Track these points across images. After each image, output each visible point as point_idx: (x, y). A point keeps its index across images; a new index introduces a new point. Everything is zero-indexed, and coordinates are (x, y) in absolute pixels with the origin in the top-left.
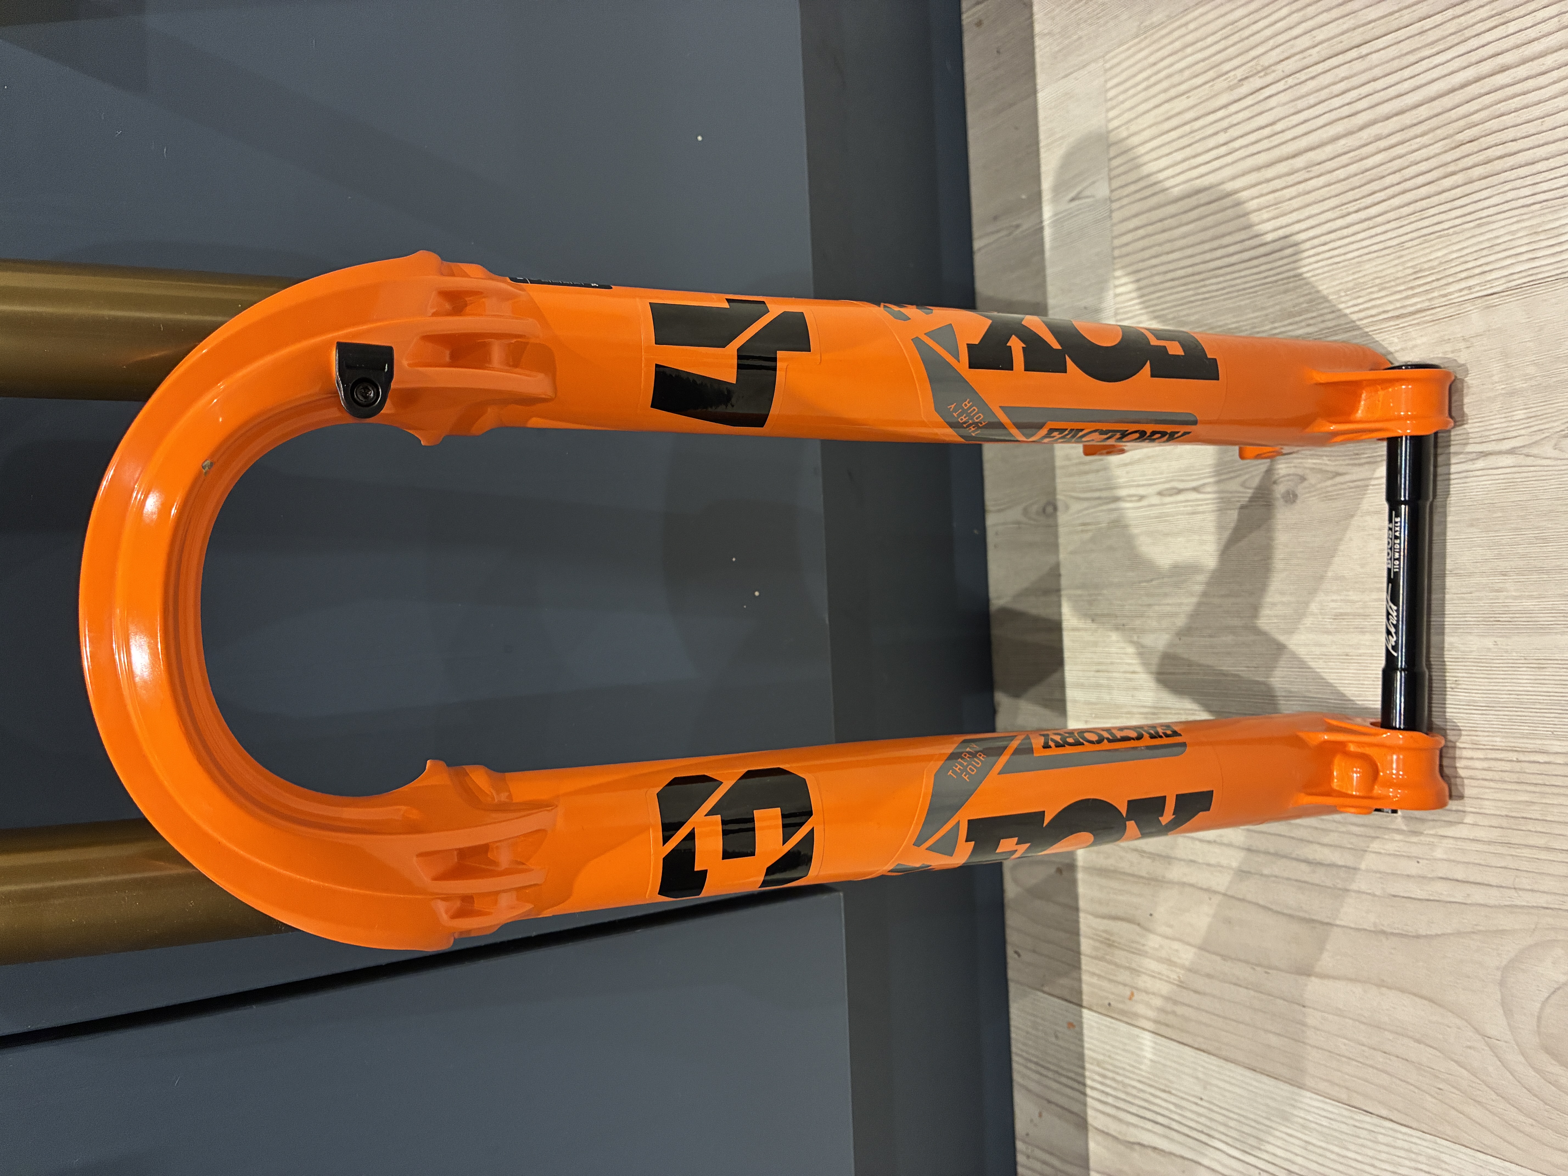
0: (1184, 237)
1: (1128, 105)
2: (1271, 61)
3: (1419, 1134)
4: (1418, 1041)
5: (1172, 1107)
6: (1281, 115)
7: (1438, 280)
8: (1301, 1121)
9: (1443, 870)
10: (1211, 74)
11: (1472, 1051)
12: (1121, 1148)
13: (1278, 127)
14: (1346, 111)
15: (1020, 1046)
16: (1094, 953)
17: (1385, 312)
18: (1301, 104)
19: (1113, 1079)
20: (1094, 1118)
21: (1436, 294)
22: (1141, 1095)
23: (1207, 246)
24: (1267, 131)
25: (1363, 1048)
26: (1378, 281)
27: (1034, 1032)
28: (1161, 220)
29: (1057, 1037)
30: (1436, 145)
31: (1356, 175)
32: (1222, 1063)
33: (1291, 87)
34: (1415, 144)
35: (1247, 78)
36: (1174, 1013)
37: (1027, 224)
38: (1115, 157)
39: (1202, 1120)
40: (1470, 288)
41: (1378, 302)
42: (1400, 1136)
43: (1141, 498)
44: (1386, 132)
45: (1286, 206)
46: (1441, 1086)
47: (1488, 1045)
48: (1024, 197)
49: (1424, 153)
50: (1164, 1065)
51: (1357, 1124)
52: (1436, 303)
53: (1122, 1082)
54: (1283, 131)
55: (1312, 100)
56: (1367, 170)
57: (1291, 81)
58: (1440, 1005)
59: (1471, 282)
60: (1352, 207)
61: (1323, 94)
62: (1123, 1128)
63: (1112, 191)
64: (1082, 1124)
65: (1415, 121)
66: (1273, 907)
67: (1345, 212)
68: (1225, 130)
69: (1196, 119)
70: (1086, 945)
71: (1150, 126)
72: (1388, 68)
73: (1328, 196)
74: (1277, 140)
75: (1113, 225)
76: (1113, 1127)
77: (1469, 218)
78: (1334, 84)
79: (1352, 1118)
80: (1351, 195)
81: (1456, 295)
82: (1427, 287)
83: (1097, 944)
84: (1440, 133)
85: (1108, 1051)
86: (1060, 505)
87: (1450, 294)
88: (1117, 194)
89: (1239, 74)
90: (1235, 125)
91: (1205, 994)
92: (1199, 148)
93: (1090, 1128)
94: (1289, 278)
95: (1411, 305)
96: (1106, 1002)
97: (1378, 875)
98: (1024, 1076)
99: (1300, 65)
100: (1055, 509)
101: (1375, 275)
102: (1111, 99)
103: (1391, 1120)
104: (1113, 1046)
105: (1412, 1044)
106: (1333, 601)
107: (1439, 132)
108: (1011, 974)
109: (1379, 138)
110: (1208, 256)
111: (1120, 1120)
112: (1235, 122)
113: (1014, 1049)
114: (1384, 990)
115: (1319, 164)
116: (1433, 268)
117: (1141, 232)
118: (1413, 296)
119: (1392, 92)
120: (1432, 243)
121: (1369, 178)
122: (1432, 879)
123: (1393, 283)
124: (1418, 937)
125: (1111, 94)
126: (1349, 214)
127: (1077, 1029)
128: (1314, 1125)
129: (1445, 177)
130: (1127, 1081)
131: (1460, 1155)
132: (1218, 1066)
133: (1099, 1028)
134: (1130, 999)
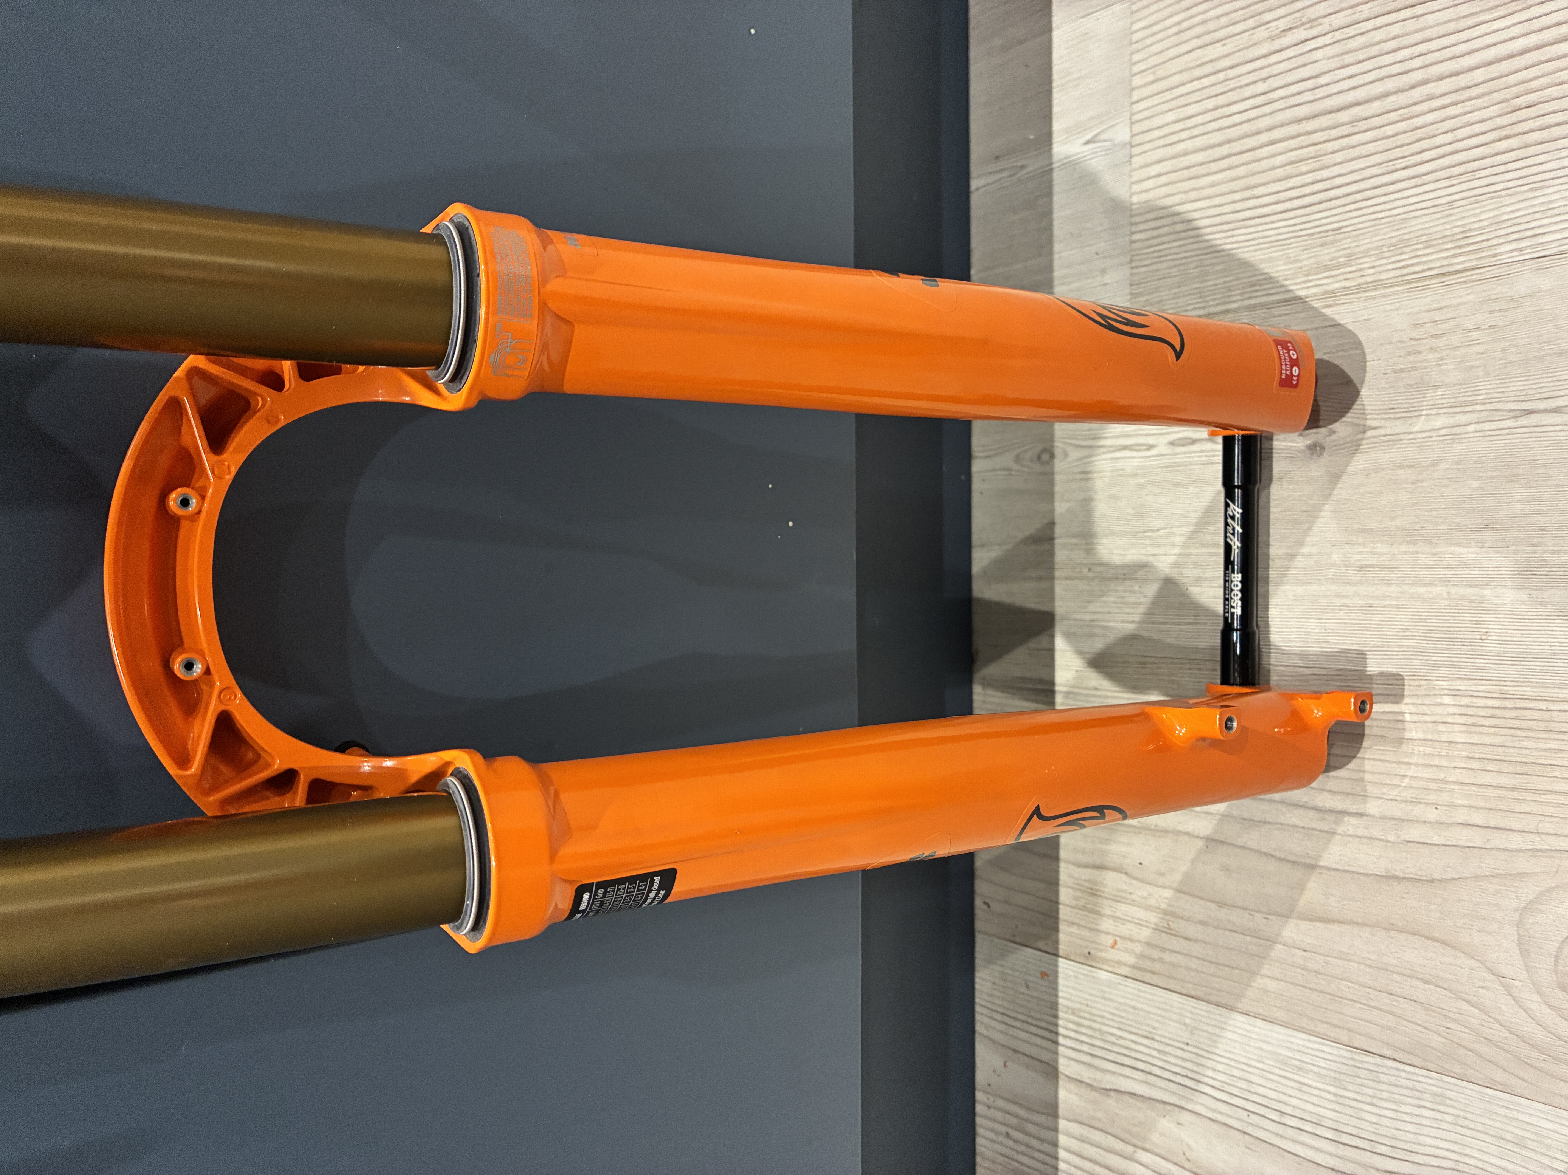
0: (1212, 185)
1: (1156, 48)
2: (1318, 14)
3: (1425, 1072)
4: (1428, 982)
5: (1155, 1053)
6: (1327, 69)
7: (1488, 240)
8: (1297, 1063)
9: (1462, 816)
10: (1251, 23)
11: (1484, 991)
12: (1094, 1095)
13: (1323, 80)
14: (1397, 69)
15: (985, 997)
16: (1074, 903)
17: (1429, 269)
18: (1348, 59)
19: (1090, 1027)
20: (1065, 1066)
21: (1485, 254)
22: (1121, 1042)
23: (1237, 196)
24: (1310, 84)
25: (1369, 990)
26: (1424, 239)
27: (1002, 983)
28: (1187, 168)
29: (1027, 987)
30: (1492, 108)
31: (1405, 132)
32: (1212, 1008)
33: (1338, 41)
34: (1468, 106)
35: (1290, 29)
36: (1161, 960)
37: (1034, 165)
38: (1138, 102)
39: (1188, 1065)
40: (1521, 249)
41: (1424, 259)
42: (1403, 1074)
43: (1151, 447)
44: (1440, 91)
45: (1327, 160)
46: (1449, 1025)
47: (1502, 985)
48: (1032, 137)
49: (1477, 116)
50: (1149, 1012)
51: (1358, 1065)
52: (1484, 262)
53: (1100, 1030)
54: (1327, 85)
55: (1361, 55)
56: (1417, 128)
57: (1338, 35)
58: (1453, 947)
59: (1523, 244)
60: (1400, 164)
61: (1374, 51)
62: (1099, 1075)
63: (1133, 136)
64: (1051, 1072)
65: (1470, 84)
66: (1277, 854)
67: (1391, 168)
68: (1264, 80)
69: (1232, 67)
70: (1065, 895)
71: (1181, 72)
72: (1444, 29)
73: (1374, 151)
74: (1320, 93)
75: (1132, 171)
76: (1087, 1075)
77: (1521, 182)
78: (1386, 41)
79: (1353, 1059)
80: (1398, 152)
81: (1506, 256)
82: (1476, 247)
83: (1079, 894)
84: (1497, 96)
85: (1086, 999)
86: (1058, 452)
87: (1501, 254)
88: (1137, 140)
89: (1282, 24)
90: (1275, 76)
91: (1196, 941)
92: (1233, 96)
93: (1061, 1076)
94: (1327, 231)
95: (1458, 264)
96: (1087, 951)
97: (1393, 822)
98: (987, 1026)
99: (1348, 20)
100: (1052, 456)
101: (1420, 233)
102: (1136, 42)
103: (1395, 1060)
104: (1091, 995)
105: (1421, 985)
106: (1358, 553)
107: (1495, 95)
108: (978, 925)
109: (1431, 98)
110: (1238, 206)
111: (1096, 1068)
112: (1276, 72)
113: (977, 1000)
114: (1393, 933)
115: (1366, 119)
116: (1483, 228)
117: (1163, 179)
118: (1461, 254)
119: (1447, 53)
120: (1484, 203)
121: (1418, 136)
122: (1451, 824)
123: (1440, 241)
124: (1432, 881)
125: (1136, 37)
126: (1396, 170)
127: (1051, 978)
128: (1310, 1067)
129: (1500, 140)
130: (1105, 1028)
131: (1468, 1092)
132: (1209, 1012)
133: (1076, 977)
134: (1113, 947)
